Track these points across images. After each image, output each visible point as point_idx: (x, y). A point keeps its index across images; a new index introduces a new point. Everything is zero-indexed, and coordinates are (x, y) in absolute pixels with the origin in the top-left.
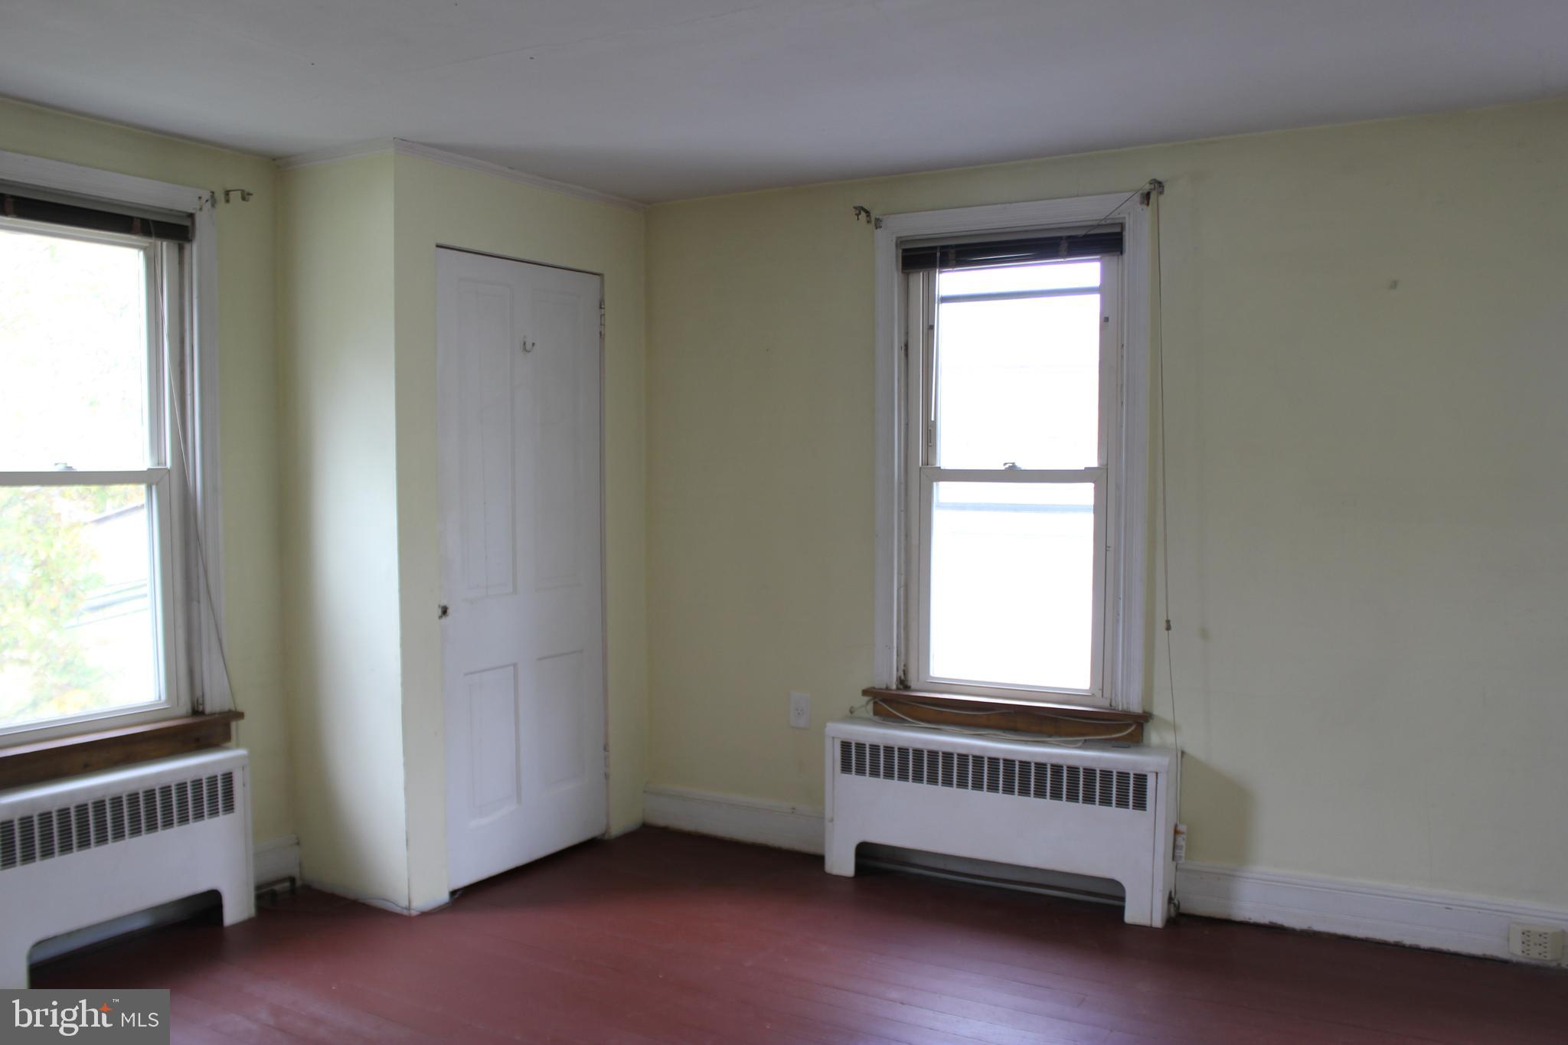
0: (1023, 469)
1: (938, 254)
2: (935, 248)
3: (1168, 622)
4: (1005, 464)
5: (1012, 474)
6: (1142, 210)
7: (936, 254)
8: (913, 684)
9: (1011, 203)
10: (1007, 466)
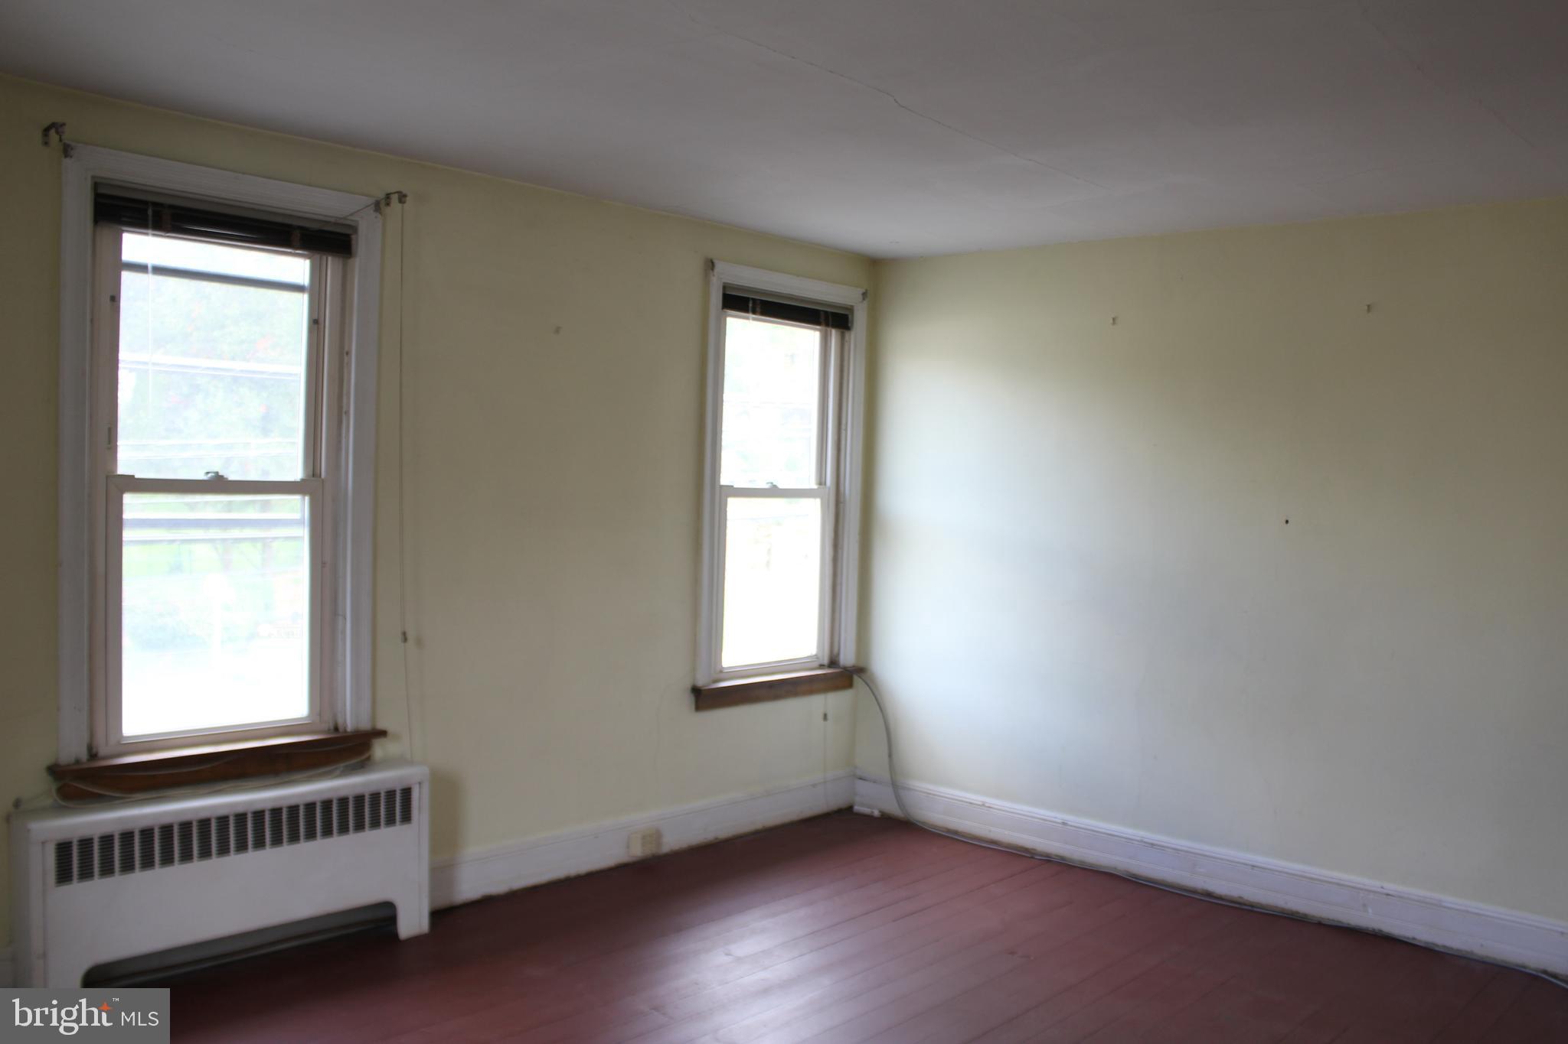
0: (230, 479)
1: (150, 212)
2: (146, 203)
3: (404, 634)
4: (208, 473)
5: (217, 484)
6: (376, 217)
7: (146, 210)
8: (103, 751)
9: (244, 173)
10: (210, 475)
